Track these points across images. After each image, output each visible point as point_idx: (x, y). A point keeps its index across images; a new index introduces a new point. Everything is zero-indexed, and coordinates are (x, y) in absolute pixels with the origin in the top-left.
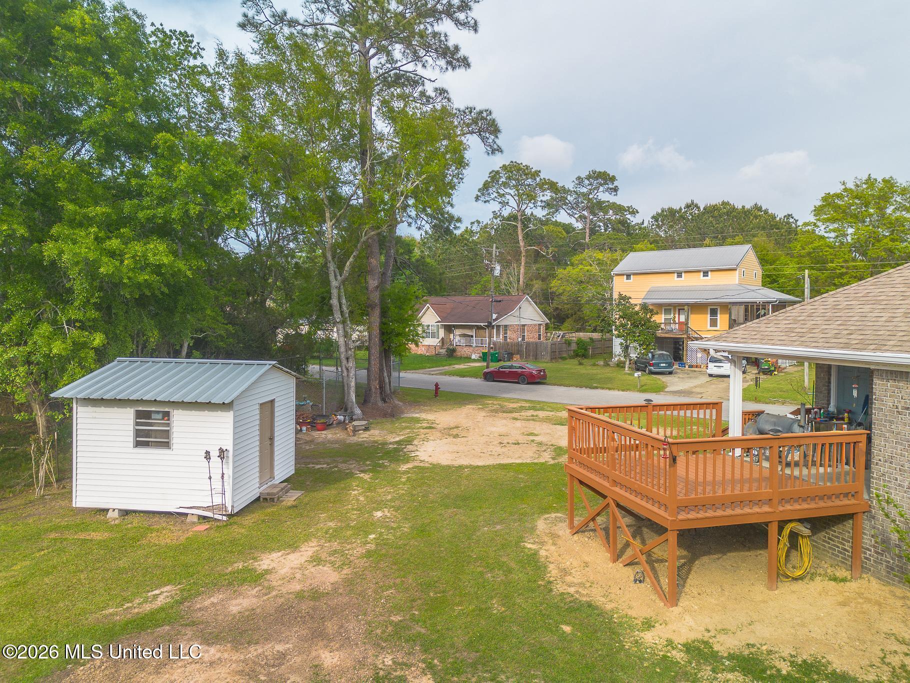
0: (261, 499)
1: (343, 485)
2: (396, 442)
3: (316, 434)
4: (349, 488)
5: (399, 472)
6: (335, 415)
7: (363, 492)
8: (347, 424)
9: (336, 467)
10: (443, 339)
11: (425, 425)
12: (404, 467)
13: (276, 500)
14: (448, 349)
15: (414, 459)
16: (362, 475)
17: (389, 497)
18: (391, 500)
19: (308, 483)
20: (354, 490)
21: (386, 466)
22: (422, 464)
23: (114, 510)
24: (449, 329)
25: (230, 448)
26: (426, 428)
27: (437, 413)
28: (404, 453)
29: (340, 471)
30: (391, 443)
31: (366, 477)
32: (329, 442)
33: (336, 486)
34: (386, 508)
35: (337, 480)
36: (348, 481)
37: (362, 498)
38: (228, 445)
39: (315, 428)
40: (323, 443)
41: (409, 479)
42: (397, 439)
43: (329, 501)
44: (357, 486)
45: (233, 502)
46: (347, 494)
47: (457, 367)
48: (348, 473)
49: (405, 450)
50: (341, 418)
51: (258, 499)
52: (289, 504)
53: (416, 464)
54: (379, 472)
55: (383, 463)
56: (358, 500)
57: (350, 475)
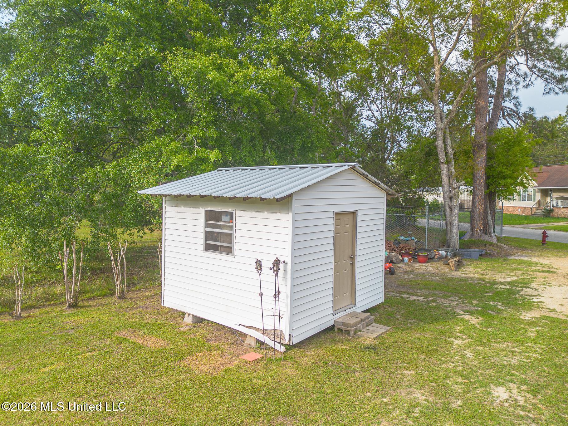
0: (336, 329)
1: (441, 328)
2: (508, 283)
3: (417, 265)
4: (450, 333)
5: (521, 321)
6: (437, 250)
7: (471, 344)
8: (449, 259)
9: (434, 301)
10: (539, 201)
11: (541, 268)
12: (528, 316)
13: (352, 333)
14: (545, 209)
15: (539, 306)
16: (468, 317)
17: (514, 361)
18: (519, 368)
19: (398, 317)
20: (457, 338)
21: (500, 310)
22: (552, 315)
23: (189, 315)
24: (546, 193)
25: (288, 260)
26: (543, 271)
27: (551, 259)
28: (522, 296)
29: (438, 307)
30: (501, 283)
31: (474, 320)
32: (429, 274)
33: (432, 327)
34: (512, 381)
35: (435, 319)
36: (449, 322)
37: (469, 355)
38: (286, 255)
39: (417, 260)
40: (423, 275)
41: (539, 334)
42: (509, 279)
43: (420, 350)
44: (462, 332)
45: (292, 329)
46: (447, 342)
47: (556, 224)
48: (448, 312)
49: (522, 293)
50: (443, 253)
51: (331, 328)
52: (367, 342)
53: (545, 313)
54: (493, 317)
55: (495, 306)
56: (463, 356)
57: (451, 315)
